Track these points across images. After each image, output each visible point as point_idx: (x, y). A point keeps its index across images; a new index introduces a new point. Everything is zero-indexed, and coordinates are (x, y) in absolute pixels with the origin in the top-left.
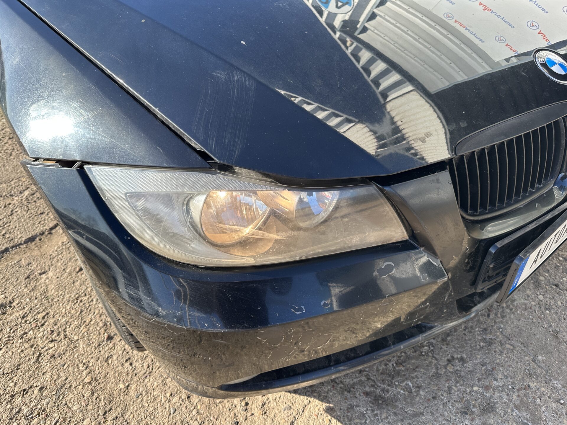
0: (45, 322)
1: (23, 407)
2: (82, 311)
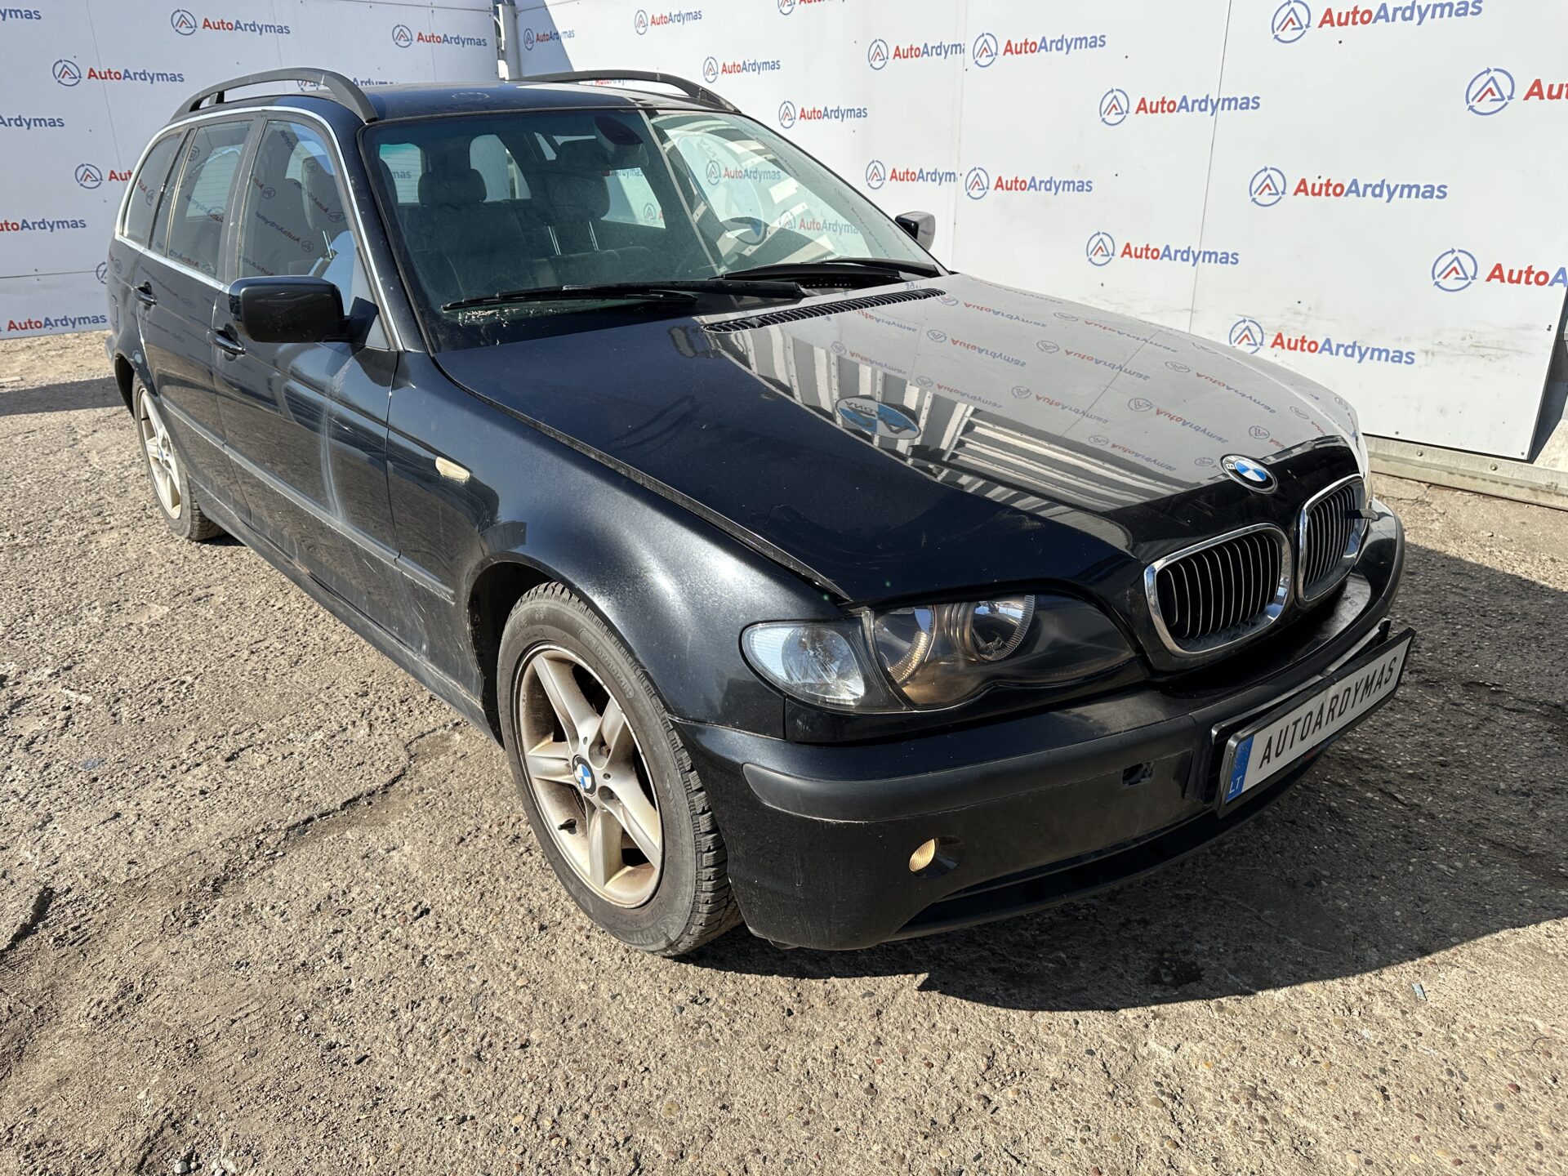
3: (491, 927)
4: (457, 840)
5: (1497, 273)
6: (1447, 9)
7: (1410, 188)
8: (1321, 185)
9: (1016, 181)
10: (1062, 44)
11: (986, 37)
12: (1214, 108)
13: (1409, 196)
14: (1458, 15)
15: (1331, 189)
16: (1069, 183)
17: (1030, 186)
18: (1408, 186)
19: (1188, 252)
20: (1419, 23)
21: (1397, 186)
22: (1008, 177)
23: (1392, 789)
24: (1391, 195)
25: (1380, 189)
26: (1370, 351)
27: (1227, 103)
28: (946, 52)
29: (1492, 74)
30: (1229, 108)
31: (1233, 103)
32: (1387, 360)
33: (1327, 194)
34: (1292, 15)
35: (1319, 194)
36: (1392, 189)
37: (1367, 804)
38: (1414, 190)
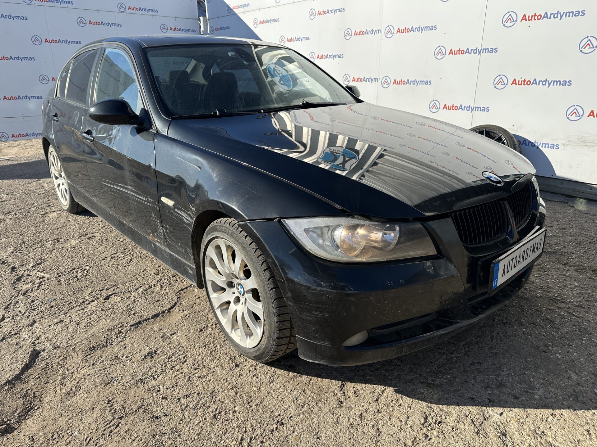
0: (186, 360)
1: (189, 404)
2: (211, 353)
3: (216, 364)
4: (199, 330)
5: (592, 114)
6: (571, 14)
7: (557, 82)
8: (522, 81)
9: (401, 81)
10: (419, 29)
11: (390, 27)
12: (479, 52)
13: (557, 85)
14: (575, 16)
15: (526, 82)
16: (422, 81)
17: (407, 83)
18: (556, 81)
19: (469, 107)
20: (560, 19)
21: (552, 81)
22: (398, 80)
23: (571, 311)
24: (549, 84)
25: (545, 82)
26: (541, 144)
27: (484, 50)
28: (375, 33)
29: (589, 38)
30: (485, 52)
31: (487, 50)
32: (548, 147)
33: (524, 85)
34: (510, 17)
35: (521, 84)
36: (550, 82)
37: (562, 317)
38: (559, 83)
